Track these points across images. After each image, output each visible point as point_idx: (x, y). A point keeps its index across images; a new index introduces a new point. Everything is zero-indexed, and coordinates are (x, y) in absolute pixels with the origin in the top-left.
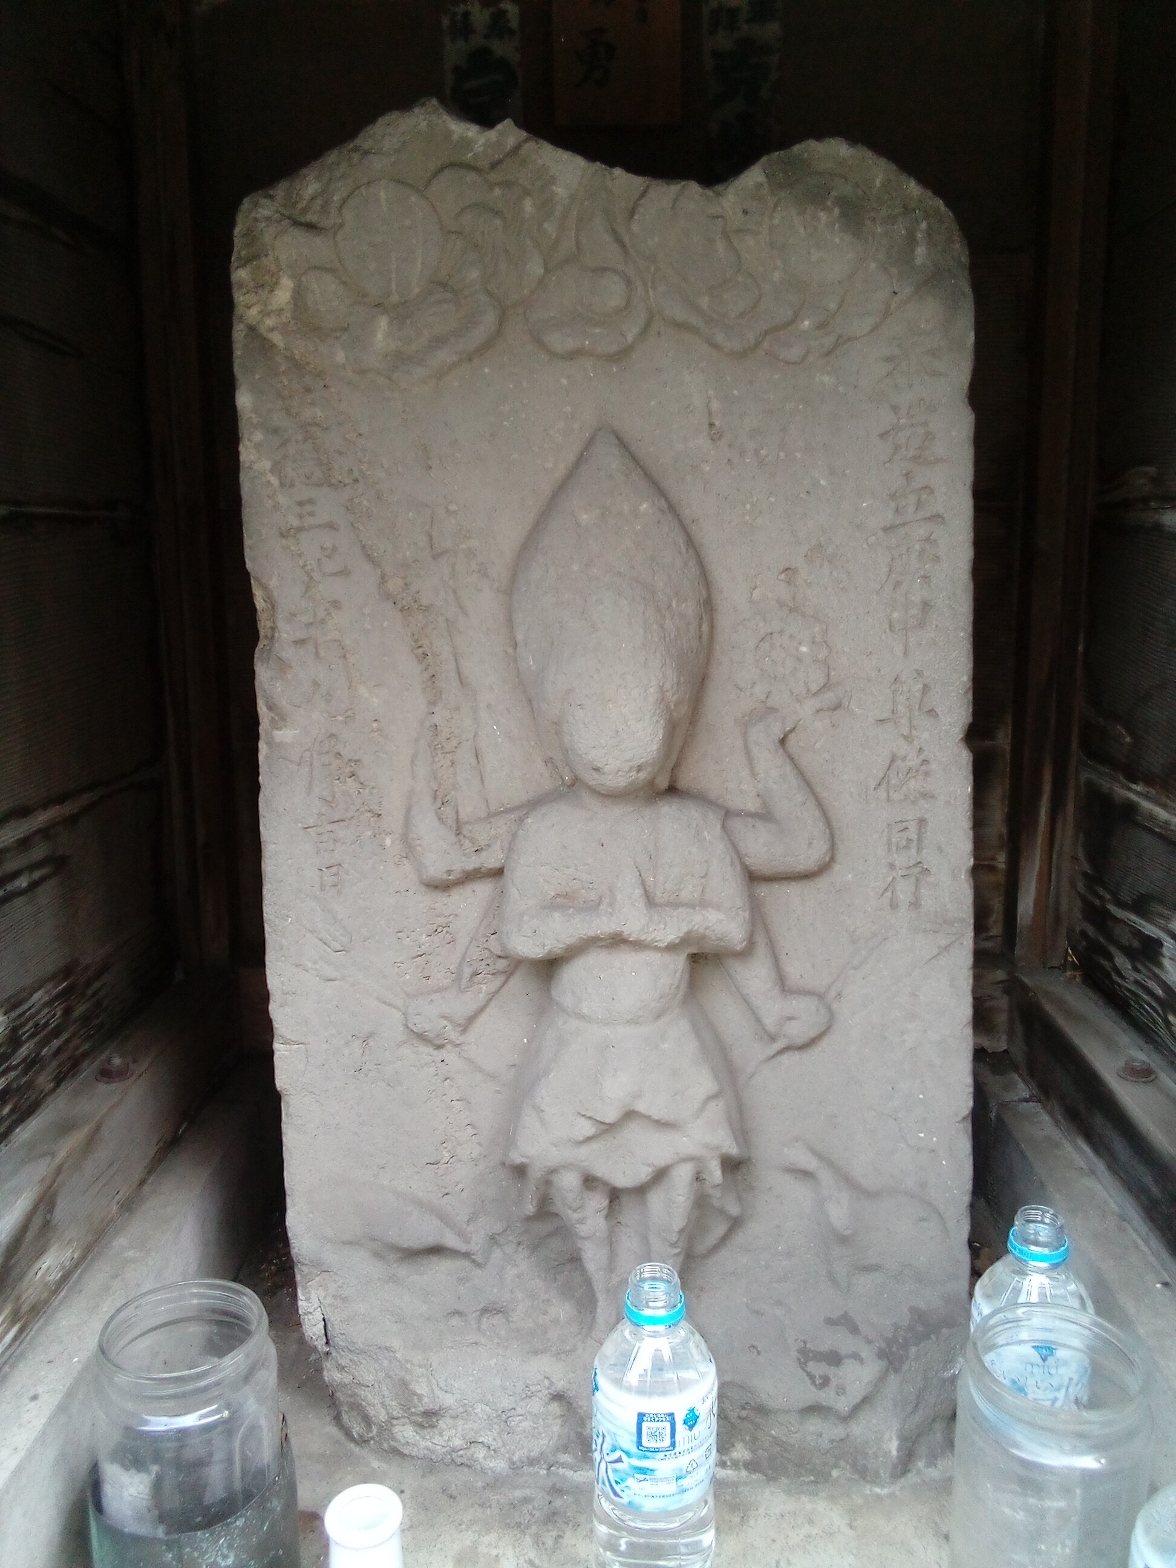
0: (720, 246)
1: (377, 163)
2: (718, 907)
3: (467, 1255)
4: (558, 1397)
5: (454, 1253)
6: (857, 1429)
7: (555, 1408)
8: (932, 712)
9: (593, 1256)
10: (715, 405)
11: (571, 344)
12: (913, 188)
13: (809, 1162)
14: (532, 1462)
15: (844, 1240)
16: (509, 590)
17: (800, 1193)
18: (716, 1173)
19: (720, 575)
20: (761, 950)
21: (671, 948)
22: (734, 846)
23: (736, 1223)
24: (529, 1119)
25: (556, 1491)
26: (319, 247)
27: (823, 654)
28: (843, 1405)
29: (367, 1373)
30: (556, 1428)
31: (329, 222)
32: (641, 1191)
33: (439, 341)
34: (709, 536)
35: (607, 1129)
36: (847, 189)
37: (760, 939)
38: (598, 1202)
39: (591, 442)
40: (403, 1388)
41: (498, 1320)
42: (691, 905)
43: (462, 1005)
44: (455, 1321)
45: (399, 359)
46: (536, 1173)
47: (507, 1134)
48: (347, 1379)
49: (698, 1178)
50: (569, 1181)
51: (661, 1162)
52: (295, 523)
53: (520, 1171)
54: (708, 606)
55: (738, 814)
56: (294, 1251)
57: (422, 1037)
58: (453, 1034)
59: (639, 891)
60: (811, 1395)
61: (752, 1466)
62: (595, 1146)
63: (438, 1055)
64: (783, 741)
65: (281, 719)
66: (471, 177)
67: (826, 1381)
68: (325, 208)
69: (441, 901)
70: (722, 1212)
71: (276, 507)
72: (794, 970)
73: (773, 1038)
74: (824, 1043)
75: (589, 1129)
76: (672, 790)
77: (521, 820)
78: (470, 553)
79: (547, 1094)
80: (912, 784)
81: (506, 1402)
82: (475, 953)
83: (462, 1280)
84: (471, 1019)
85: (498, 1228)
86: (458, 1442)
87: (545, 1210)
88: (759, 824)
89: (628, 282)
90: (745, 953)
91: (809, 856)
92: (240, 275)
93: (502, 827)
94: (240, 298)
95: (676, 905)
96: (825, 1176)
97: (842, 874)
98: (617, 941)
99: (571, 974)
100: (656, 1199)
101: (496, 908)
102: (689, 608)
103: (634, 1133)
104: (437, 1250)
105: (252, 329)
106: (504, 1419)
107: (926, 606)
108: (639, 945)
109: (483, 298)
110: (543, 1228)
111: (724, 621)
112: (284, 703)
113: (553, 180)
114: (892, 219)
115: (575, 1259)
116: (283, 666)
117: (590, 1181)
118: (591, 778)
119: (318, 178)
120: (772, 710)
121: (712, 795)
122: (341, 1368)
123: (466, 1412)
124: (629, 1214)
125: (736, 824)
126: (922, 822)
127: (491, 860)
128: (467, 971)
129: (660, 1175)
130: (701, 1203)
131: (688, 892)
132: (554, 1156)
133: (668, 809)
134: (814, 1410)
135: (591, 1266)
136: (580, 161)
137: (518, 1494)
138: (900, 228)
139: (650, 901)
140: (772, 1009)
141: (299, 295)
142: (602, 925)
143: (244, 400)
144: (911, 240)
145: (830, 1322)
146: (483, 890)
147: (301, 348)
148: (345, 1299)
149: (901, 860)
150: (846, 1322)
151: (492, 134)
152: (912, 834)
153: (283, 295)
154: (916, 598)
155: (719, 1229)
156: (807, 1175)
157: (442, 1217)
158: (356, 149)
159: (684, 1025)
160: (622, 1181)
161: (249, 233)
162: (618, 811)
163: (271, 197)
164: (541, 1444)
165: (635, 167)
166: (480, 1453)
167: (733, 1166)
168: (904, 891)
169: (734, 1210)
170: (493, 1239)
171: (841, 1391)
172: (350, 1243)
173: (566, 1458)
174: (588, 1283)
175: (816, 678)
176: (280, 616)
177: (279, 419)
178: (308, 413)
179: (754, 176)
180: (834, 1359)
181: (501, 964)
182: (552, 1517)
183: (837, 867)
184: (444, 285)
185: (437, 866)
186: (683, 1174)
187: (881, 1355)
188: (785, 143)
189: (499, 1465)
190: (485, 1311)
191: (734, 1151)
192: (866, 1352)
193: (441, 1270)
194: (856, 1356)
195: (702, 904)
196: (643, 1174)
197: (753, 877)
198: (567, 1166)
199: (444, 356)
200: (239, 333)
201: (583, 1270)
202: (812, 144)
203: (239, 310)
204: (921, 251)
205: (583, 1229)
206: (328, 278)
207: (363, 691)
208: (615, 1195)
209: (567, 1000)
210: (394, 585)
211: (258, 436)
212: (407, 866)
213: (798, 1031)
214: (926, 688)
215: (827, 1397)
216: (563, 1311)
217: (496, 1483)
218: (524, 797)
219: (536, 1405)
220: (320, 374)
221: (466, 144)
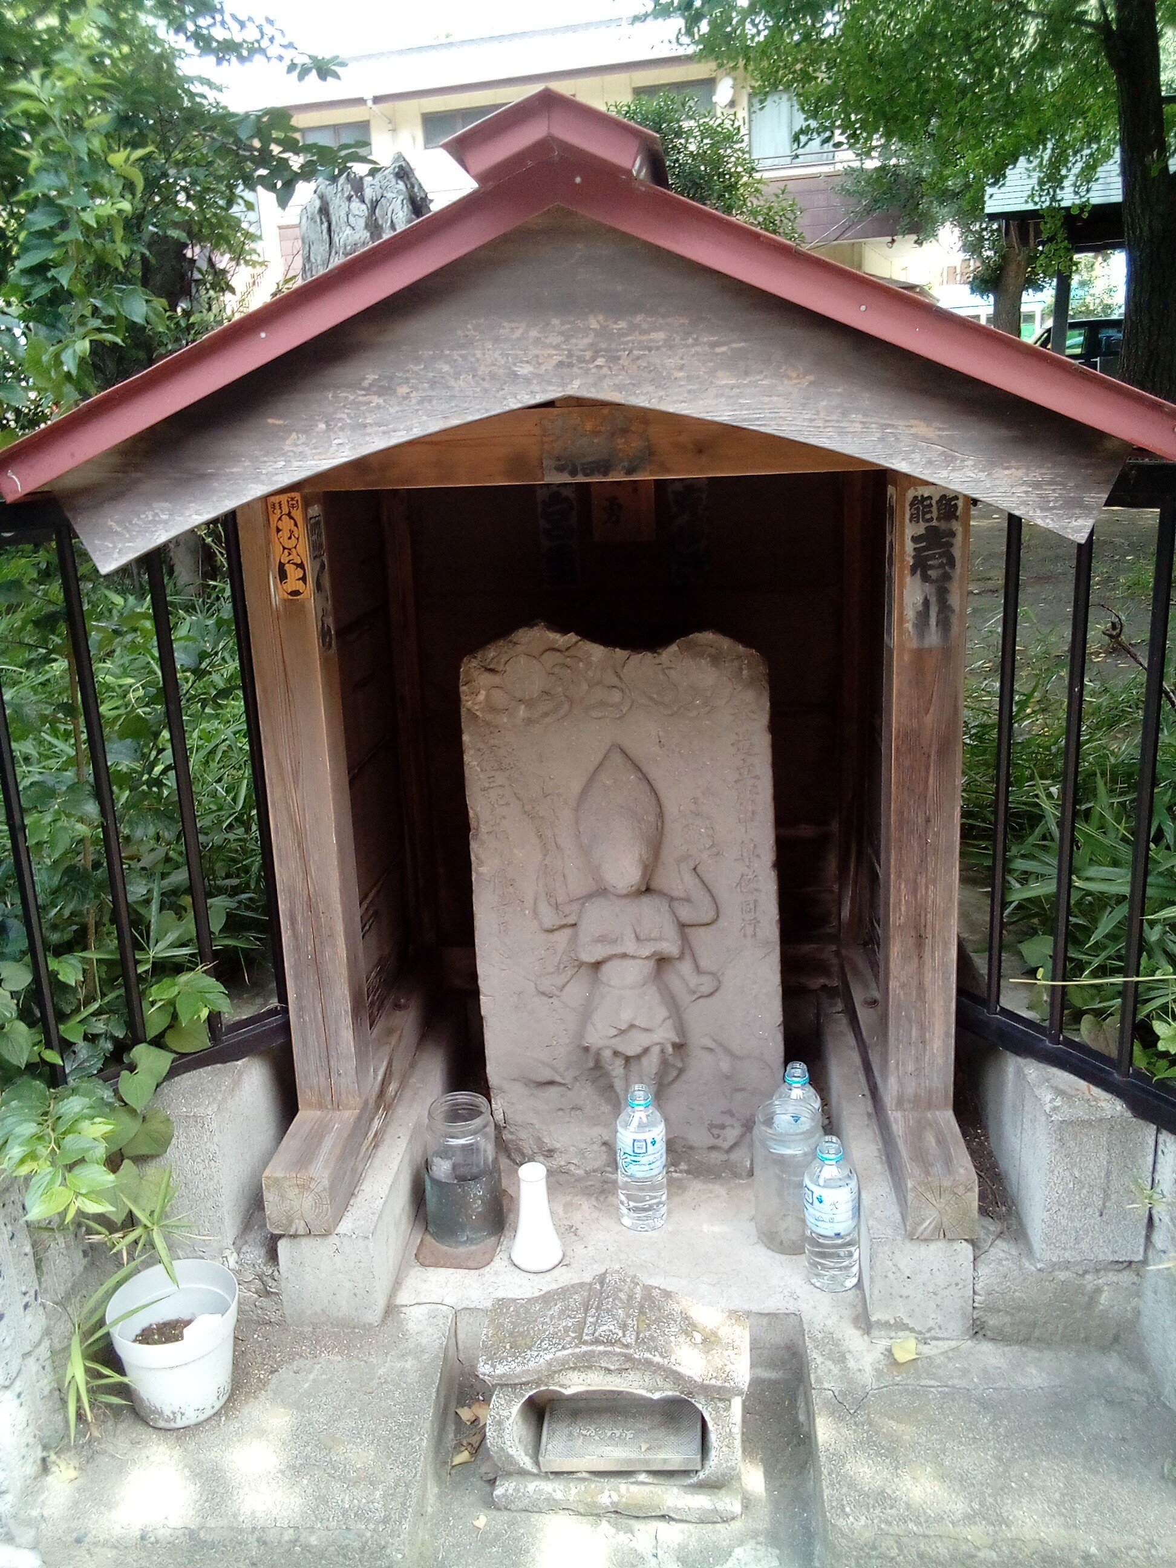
0: (661, 676)
1: (519, 648)
2: (667, 940)
3: (564, 1085)
4: (605, 1144)
5: (560, 1084)
6: (734, 1156)
7: (604, 1148)
8: (758, 856)
9: (619, 1085)
10: (661, 733)
11: (600, 715)
12: (740, 648)
13: (712, 1045)
14: (595, 1171)
15: (728, 1078)
16: (577, 810)
17: (708, 1058)
18: (670, 1050)
19: (665, 801)
20: (688, 956)
21: (647, 958)
22: (674, 914)
23: (681, 1071)
24: (590, 1028)
25: (605, 1182)
26: (495, 679)
27: (711, 832)
28: (726, 1145)
29: (523, 1135)
30: (605, 1157)
31: (500, 668)
32: (638, 1057)
33: (546, 714)
34: (661, 786)
35: (622, 1032)
36: (712, 651)
37: (687, 951)
38: (620, 1062)
39: (609, 751)
40: (539, 1140)
41: (579, 1112)
42: (655, 940)
43: (560, 980)
44: (560, 1113)
45: (529, 721)
46: (593, 1050)
47: (581, 1034)
48: (514, 1137)
49: (662, 1051)
50: (607, 1053)
51: (646, 1045)
52: (487, 785)
53: (587, 1049)
54: (661, 815)
55: (677, 899)
56: (490, 1084)
57: (543, 994)
58: (558, 993)
59: (633, 936)
60: (712, 1142)
61: (688, 1172)
62: (617, 1039)
63: (551, 1000)
64: (695, 869)
65: (481, 863)
66: (558, 654)
67: (719, 1136)
68: (498, 663)
69: (550, 936)
70: (674, 1066)
71: (479, 779)
72: (704, 963)
73: (694, 993)
74: (717, 994)
75: (614, 1032)
76: (648, 890)
77: (583, 904)
78: (559, 795)
79: (597, 1018)
80: (752, 885)
81: (583, 1146)
82: (565, 958)
83: (562, 1096)
84: (564, 986)
85: (578, 1073)
86: (563, 1163)
87: (598, 1066)
88: (685, 903)
89: (622, 691)
90: (681, 957)
91: (707, 915)
92: (463, 689)
93: (575, 907)
94: (463, 698)
95: (649, 940)
96: (719, 1050)
97: (723, 923)
98: (624, 956)
99: (606, 969)
100: (645, 1061)
101: (574, 941)
102: (652, 818)
103: (634, 1033)
104: (552, 1083)
105: (469, 710)
106: (582, 1153)
107: (754, 813)
108: (633, 957)
109: (563, 698)
110: (598, 1073)
111: (668, 819)
112: (483, 857)
113: (591, 655)
114: (732, 661)
115: (611, 1087)
116: (483, 843)
117: (616, 1053)
118: (612, 890)
119: (495, 651)
120: (689, 856)
121: (666, 891)
122: (511, 1133)
123: (565, 1151)
124: (634, 1067)
125: (676, 904)
126: (756, 901)
127: (571, 921)
128: (562, 966)
129: (646, 1050)
130: (665, 1063)
131: (655, 934)
132: (601, 1043)
133: (645, 900)
134: (713, 1148)
135: (618, 1089)
136: (602, 647)
137: (590, 1183)
138: (736, 663)
139: (638, 938)
140: (693, 980)
141: (488, 697)
142: (619, 950)
143: (465, 738)
144: (741, 669)
145: (723, 1112)
146: (568, 932)
147: (489, 717)
148: (513, 1104)
149: (748, 917)
150: (730, 1113)
151: (566, 637)
152: (752, 906)
153: (481, 697)
154: (750, 808)
155: (674, 1073)
156: (711, 1050)
157: (553, 1068)
158: (510, 641)
159: (654, 988)
160: (630, 1053)
161: (467, 672)
162: (623, 901)
163: (475, 658)
164: (598, 1164)
165: (624, 647)
166: (572, 1168)
167: (679, 1047)
168: (749, 930)
169: (680, 1065)
170: (576, 1078)
171: (725, 1140)
172: (514, 1080)
173: (609, 1169)
174: (617, 1097)
175: (708, 843)
176: (481, 822)
177: (480, 745)
178: (492, 742)
179: (673, 648)
180: (723, 1127)
181: (576, 963)
182: (603, 1191)
183: (720, 920)
184: (547, 693)
185: (548, 924)
186: (656, 1050)
187: (743, 1125)
188: (685, 633)
189: (580, 1172)
190: (573, 1108)
191: (677, 1040)
192: (737, 1124)
193: (553, 1091)
194: (732, 1126)
195: (660, 939)
196: (639, 1050)
197: (683, 926)
198: (607, 1047)
199: (547, 720)
200: (463, 711)
201: (615, 1092)
202: (697, 634)
203: (464, 703)
204: (745, 672)
205: (614, 1073)
206: (499, 691)
207: (515, 851)
208: (627, 1059)
209: (604, 979)
210: (528, 808)
211: (472, 752)
212: (536, 922)
213: (705, 989)
214: (755, 846)
215: (719, 1142)
216: (606, 1108)
217: (579, 1179)
218: (585, 893)
219: (596, 1147)
220: (497, 727)
221: (555, 641)
